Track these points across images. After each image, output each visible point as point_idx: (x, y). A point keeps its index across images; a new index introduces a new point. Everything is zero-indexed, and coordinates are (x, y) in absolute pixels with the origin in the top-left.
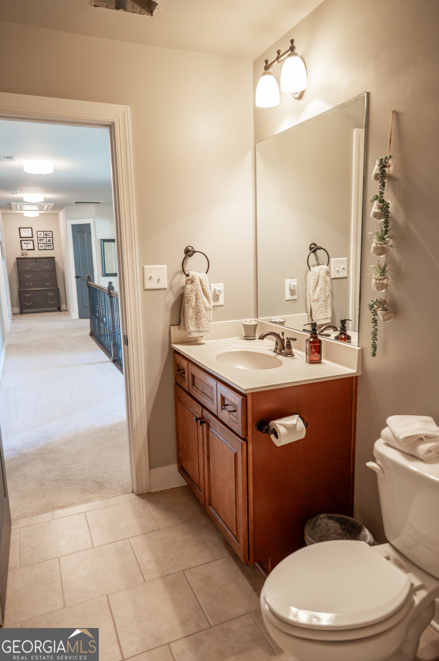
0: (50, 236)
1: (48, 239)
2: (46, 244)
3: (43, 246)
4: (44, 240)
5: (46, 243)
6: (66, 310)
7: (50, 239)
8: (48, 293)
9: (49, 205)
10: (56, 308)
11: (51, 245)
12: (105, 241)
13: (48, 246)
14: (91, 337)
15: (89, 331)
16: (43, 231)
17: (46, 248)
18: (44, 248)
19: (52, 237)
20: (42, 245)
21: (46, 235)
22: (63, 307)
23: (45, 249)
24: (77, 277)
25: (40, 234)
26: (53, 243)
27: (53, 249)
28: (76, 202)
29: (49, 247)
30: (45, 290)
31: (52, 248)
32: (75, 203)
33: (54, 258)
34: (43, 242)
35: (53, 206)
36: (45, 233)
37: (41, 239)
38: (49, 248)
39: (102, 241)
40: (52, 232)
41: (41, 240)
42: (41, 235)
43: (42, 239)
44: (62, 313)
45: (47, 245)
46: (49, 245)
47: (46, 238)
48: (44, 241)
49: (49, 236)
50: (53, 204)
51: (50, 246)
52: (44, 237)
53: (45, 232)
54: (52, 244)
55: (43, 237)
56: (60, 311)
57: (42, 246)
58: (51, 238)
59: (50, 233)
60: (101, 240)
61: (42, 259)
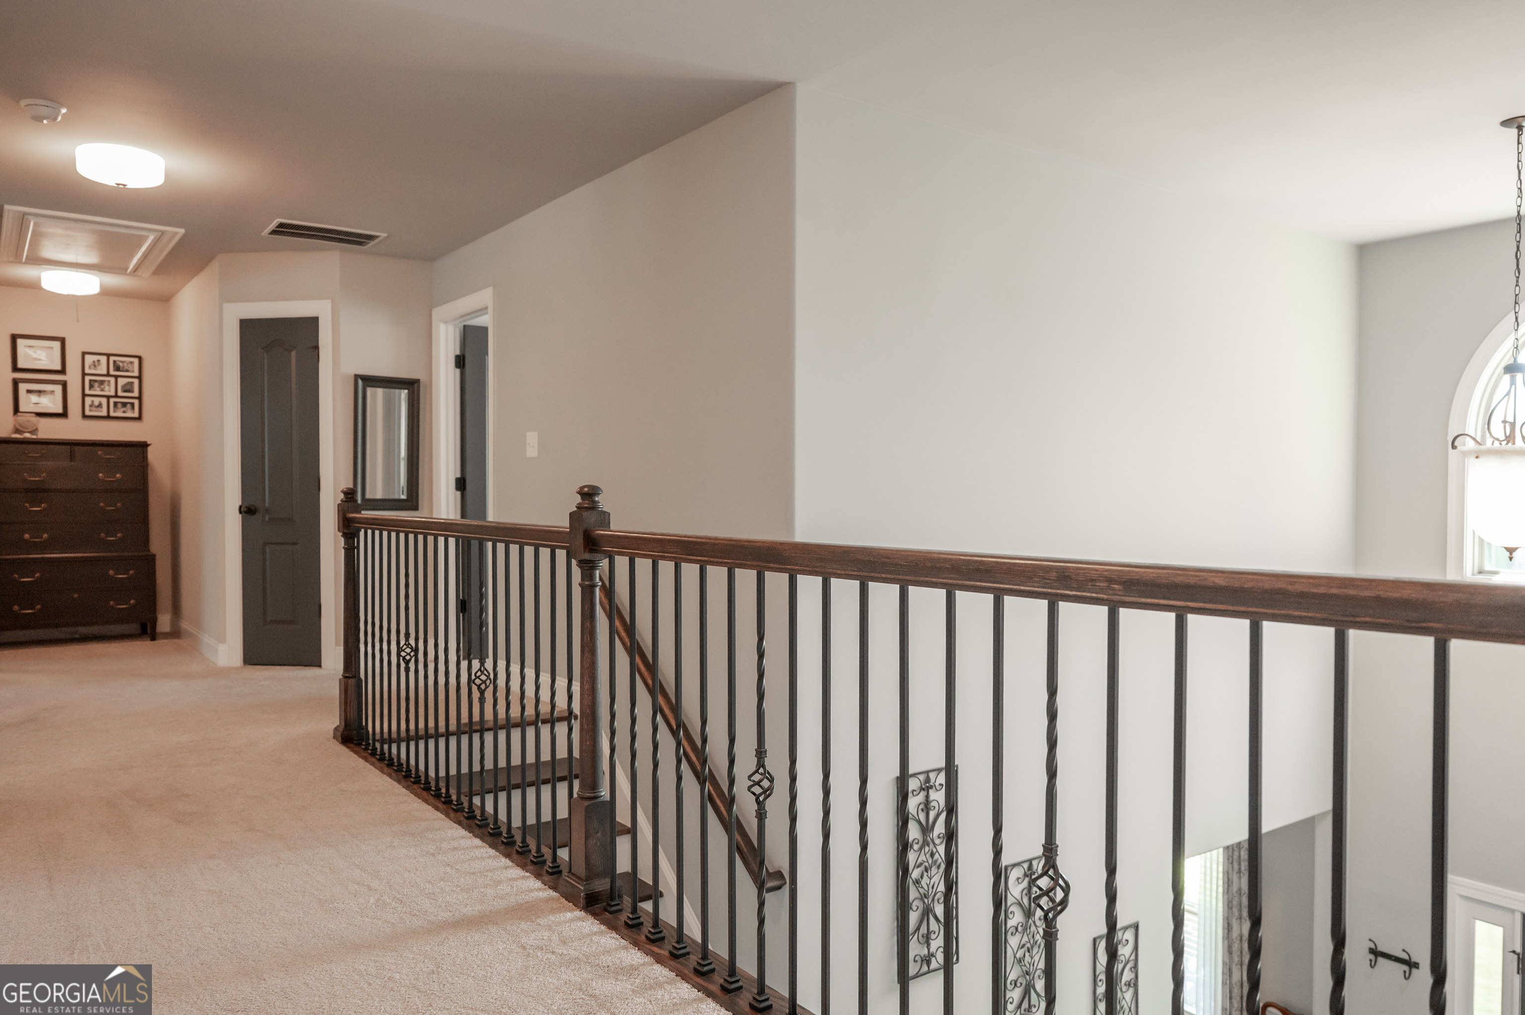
0: (133, 372)
1: (122, 382)
2: (112, 400)
3: (100, 405)
4: (109, 385)
5: (116, 396)
6: (175, 633)
7: (132, 383)
8: (111, 572)
9: (163, 232)
10: (134, 628)
11: (133, 404)
12: (370, 381)
13: (119, 405)
14: (348, 747)
15: (333, 721)
16: (108, 355)
17: (112, 414)
18: (104, 413)
19: (140, 378)
20: (97, 401)
21: (117, 368)
22: (164, 622)
23: (108, 417)
24: (247, 511)
25: (95, 365)
26: (140, 398)
27: (139, 418)
28: (281, 225)
29: (124, 409)
30: (98, 559)
31: (136, 415)
32: (274, 232)
33: (144, 446)
34: (102, 390)
35: (178, 237)
36: (115, 362)
37: (95, 381)
38: (124, 412)
39: (360, 382)
40: (140, 358)
41: (96, 385)
42: (98, 367)
43: (102, 382)
44: (160, 642)
45: (115, 404)
46: (124, 405)
47: (116, 377)
48: (107, 388)
49: (127, 371)
50: (182, 231)
51: (129, 406)
52: (108, 375)
53: (112, 359)
54: (136, 402)
55: (105, 372)
56: (153, 638)
57: (96, 403)
58: (136, 381)
59: (132, 363)
60: (357, 377)
61: (96, 448)
